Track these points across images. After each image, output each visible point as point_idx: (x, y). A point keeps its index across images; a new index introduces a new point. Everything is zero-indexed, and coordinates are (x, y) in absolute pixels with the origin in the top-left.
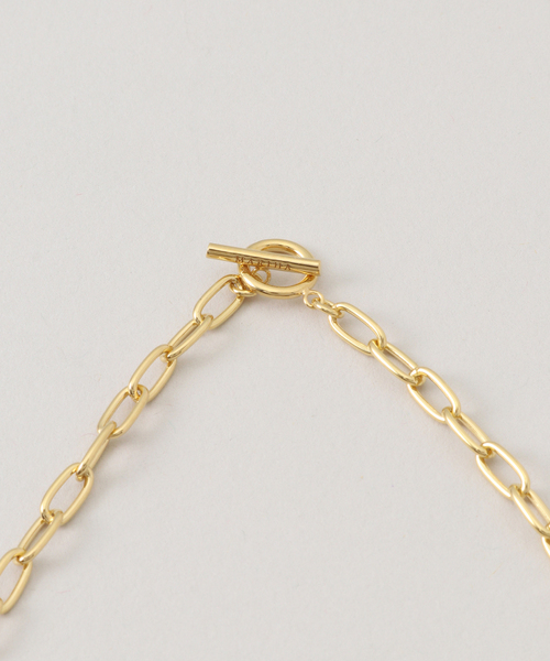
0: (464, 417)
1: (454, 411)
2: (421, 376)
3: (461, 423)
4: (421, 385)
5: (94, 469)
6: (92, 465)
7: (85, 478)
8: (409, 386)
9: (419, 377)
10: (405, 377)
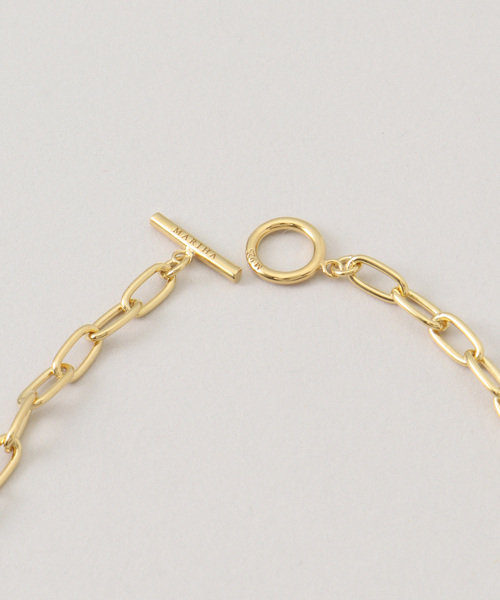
0: (486, 361)
1: (477, 355)
2: (445, 321)
3: (482, 365)
4: (444, 330)
5: (21, 438)
6: (18, 435)
7: (13, 449)
8: (431, 330)
9: (444, 323)
10: (428, 322)
